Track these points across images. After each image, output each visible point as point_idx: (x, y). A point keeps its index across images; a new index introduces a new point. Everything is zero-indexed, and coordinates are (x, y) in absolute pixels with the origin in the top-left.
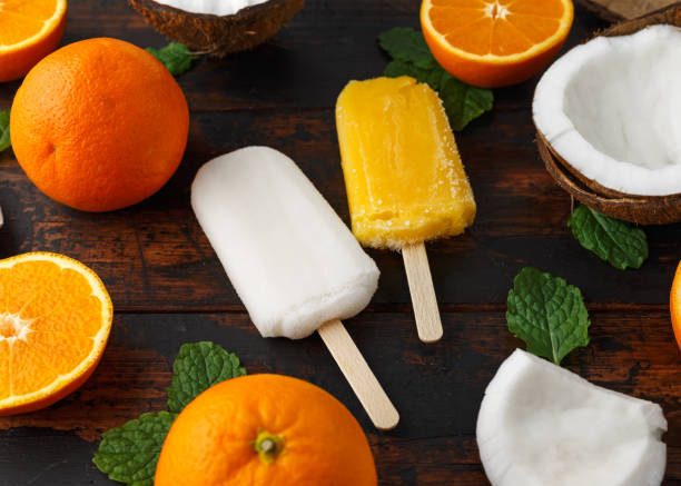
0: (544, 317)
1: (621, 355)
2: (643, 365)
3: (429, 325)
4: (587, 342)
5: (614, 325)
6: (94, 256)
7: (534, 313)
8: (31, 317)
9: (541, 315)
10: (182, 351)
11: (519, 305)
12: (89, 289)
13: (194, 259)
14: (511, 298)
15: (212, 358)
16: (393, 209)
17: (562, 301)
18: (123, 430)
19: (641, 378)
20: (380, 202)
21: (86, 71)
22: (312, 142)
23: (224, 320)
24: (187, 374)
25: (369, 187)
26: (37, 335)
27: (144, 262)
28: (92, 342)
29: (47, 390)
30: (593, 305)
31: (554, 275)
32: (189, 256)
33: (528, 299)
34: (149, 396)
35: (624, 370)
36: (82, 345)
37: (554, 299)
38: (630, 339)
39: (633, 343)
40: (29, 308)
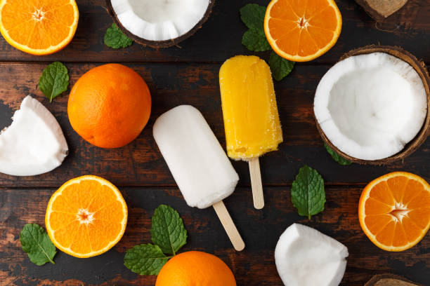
0: (307, 192)
1: (337, 210)
2: (345, 215)
3: (259, 202)
4: (323, 209)
5: (336, 194)
6: (111, 157)
7: (303, 191)
8: (93, 211)
9: (306, 192)
10: (155, 213)
11: (297, 187)
12: (115, 196)
13: (156, 159)
14: (294, 184)
15: (167, 214)
16: (246, 146)
17: (315, 184)
18: (134, 249)
19: (343, 221)
20: (240, 142)
21: (107, 108)
22: (207, 87)
23: (171, 193)
24: (158, 223)
25: (235, 133)
26: (97, 222)
27: (133, 160)
28: (120, 225)
29: (106, 249)
30: (328, 183)
31: (313, 168)
32: (153, 157)
33: (301, 184)
34: (143, 231)
35: (336, 217)
36: (117, 226)
37: (312, 183)
38: (341, 202)
39: (342, 203)
40: (91, 207)
